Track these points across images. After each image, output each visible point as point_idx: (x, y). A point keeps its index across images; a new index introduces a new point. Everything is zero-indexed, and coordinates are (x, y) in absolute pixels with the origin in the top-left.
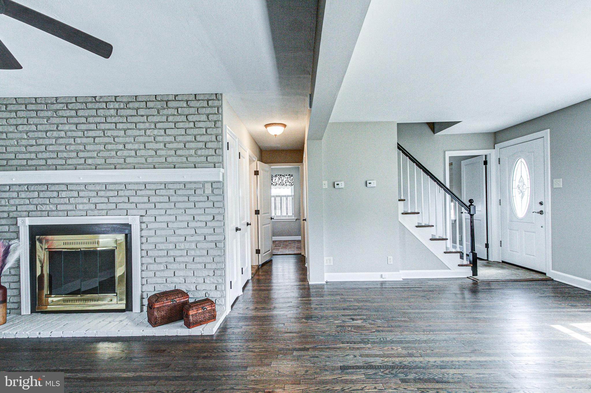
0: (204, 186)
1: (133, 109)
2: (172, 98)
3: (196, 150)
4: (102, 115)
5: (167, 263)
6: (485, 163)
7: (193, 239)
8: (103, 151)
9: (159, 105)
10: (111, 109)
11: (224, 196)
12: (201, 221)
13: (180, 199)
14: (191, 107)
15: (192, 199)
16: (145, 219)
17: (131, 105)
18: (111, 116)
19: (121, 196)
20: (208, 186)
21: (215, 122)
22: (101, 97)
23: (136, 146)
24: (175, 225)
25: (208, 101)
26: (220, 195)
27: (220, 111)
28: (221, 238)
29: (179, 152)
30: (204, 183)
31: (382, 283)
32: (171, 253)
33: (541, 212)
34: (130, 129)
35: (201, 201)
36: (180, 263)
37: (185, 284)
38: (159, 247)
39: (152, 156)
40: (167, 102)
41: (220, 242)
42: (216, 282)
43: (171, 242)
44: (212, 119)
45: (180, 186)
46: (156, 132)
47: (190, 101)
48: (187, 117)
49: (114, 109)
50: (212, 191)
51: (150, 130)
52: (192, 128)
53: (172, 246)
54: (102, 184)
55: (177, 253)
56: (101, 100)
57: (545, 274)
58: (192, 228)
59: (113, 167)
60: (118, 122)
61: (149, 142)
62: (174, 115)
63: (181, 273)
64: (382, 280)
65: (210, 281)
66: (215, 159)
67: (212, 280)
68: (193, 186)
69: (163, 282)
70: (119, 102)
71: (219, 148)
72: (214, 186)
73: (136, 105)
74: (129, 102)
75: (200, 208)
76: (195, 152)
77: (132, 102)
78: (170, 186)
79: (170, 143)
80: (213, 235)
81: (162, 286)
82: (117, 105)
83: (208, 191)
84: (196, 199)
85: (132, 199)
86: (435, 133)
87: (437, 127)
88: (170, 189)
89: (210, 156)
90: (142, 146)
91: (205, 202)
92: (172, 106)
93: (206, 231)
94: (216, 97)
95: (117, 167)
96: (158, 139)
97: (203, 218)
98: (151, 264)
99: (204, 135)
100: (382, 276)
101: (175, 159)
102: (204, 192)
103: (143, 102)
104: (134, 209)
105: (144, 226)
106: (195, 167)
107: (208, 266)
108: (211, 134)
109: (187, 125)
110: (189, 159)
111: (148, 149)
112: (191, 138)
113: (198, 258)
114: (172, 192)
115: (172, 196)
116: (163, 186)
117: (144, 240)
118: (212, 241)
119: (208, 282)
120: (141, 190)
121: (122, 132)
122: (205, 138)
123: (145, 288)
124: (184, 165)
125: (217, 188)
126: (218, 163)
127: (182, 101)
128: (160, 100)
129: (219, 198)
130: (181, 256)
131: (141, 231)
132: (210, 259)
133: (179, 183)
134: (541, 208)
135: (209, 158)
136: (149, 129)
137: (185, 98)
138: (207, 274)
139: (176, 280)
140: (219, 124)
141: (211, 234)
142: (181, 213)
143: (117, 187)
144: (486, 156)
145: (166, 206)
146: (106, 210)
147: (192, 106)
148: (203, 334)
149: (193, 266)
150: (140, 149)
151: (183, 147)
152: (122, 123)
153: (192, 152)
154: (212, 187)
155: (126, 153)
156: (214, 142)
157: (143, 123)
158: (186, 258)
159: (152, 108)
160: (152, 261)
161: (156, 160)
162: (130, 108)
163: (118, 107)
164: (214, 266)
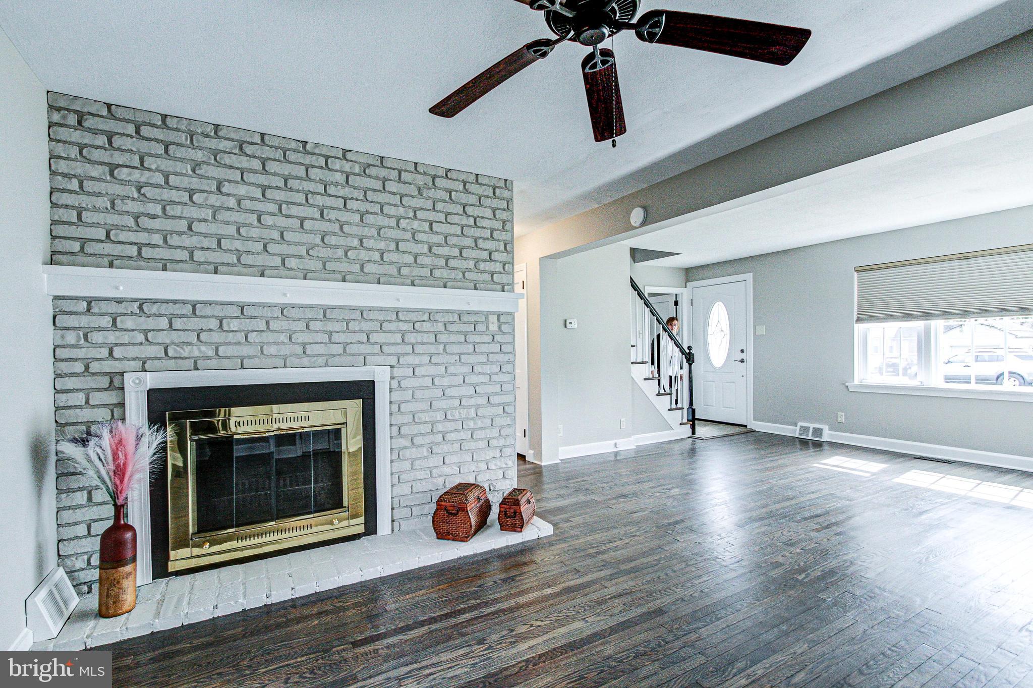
0: (487, 318)
1: (377, 178)
2: (441, 172)
3: (477, 261)
4: (318, 179)
5: (432, 445)
6: (676, 303)
7: (472, 402)
8: (318, 246)
9: (420, 180)
10: (336, 171)
11: (514, 335)
12: (484, 374)
13: (453, 338)
14: (470, 193)
15: (471, 338)
16: (397, 372)
17: (373, 171)
18: (337, 184)
19: (354, 332)
20: (493, 319)
21: (504, 222)
22: (316, 145)
23: (382, 245)
24: (446, 381)
25: (494, 188)
26: (509, 333)
27: (510, 207)
28: (511, 398)
29: (452, 263)
30: (487, 314)
31: (616, 454)
32: (440, 427)
33: (742, 361)
34: (371, 213)
35: (484, 343)
36: (452, 442)
37: (460, 475)
38: (420, 418)
39: (408, 265)
40: (434, 178)
41: (508, 404)
42: (504, 466)
43: (438, 410)
44: (500, 216)
45: (453, 317)
46: (416, 225)
47: (469, 182)
48: (464, 208)
49: (342, 172)
50: (500, 328)
51: (407, 221)
52: (470, 226)
53: (439, 416)
54: (318, 307)
55: (449, 426)
56: (317, 151)
57: (746, 426)
58: (471, 384)
59: (339, 277)
60: (350, 197)
61: (404, 240)
62: (444, 201)
63: (455, 459)
64: (616, 450)
65: (496, 465)
66: (504, 279)
67: (498, 463)
68: (473, 318)
69: (426, 476)
70: (352, 161)
71: (509, 263)
72: (502, 319)
73: (383, 173)
74: (369, 165)
75: (482, 353)
76: (475, 265)
77: (374, 166)
78: (438, 317)
79: (439, 245)
80: (501, 395)
81: (424, 482)
82: (347, 167)
83: (494, 327)
84: (477, 339)
85: (374, 338)
86: (636, 261)
87: (638, 256)
88: (439, 322)
89: (496, 273)
90: (393, 246)
91: (489, 343)
92: (442, 186)
93: (490, 389)
94: (506, 184)
95: (348, 277)
96: (419, 237)
97: (487, 369)
98: (405, 448)
99: (488, 239)
100: (615, 444)
101: (445, 273)
102: (487, 327)
103: (394, 169)
104: (378, 354)
105: (395, 384)
106: (476, 289)
107: (494, 443)
108: (498, 240)
109: (464, 221)
110: (466, 274)
111: (403, 252)
112: (469, 242)
113: (479, 432)
114: (441, 326)
115: (440, 332)
116: (426, 317)
117: (395, 408)
118: (499, 405)
119: (494, 467)
120: (390, 322)
121: (357, 217)
122: (489, 245)
123: (398, 491)
124: (459, 284)
125: (505, 323)
126: (508, 284)
127: (457, 180)
128: (422, 171)
129: (508, 338)
130: (456, 431)
131: (390, 392)
132: (495, 432)
133: (452, 312)
134: (743, 356)
135: (495, 276)
136: (405, 218)
137: (463, 177)
138: (492, 455)
139: (446, 470)
140: (508, 227)
141: (496, 394)
142: (455, 362)
143: (347, 315)
144: (676, 295)
145: (432, 349)
146: (323, 355)
147: (472, 192)
148: (540, 537)
149: (472, 445)
150: (389, 251)
151: (458, 254)
152: (357, 199)
153: (471, 264)
154: (499, 320)
155: (364, 255)
156: (501, 252)
157: (395, 205)
158: (462, 433)
159: (410, 184)
160: (407, 443)
161: (417, 271)
162: (370, 176)
163: (349, 170)
164: (502, 442)
